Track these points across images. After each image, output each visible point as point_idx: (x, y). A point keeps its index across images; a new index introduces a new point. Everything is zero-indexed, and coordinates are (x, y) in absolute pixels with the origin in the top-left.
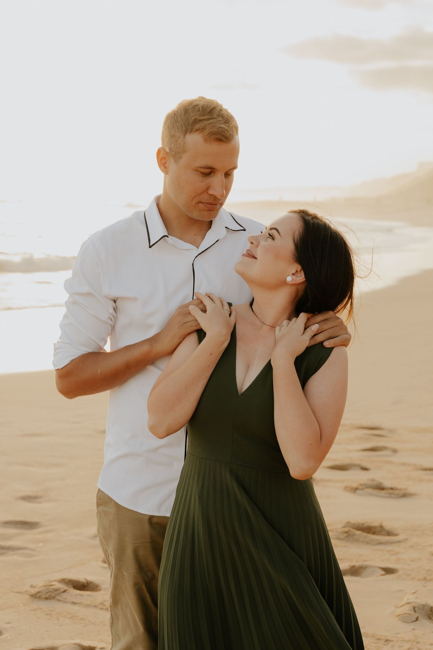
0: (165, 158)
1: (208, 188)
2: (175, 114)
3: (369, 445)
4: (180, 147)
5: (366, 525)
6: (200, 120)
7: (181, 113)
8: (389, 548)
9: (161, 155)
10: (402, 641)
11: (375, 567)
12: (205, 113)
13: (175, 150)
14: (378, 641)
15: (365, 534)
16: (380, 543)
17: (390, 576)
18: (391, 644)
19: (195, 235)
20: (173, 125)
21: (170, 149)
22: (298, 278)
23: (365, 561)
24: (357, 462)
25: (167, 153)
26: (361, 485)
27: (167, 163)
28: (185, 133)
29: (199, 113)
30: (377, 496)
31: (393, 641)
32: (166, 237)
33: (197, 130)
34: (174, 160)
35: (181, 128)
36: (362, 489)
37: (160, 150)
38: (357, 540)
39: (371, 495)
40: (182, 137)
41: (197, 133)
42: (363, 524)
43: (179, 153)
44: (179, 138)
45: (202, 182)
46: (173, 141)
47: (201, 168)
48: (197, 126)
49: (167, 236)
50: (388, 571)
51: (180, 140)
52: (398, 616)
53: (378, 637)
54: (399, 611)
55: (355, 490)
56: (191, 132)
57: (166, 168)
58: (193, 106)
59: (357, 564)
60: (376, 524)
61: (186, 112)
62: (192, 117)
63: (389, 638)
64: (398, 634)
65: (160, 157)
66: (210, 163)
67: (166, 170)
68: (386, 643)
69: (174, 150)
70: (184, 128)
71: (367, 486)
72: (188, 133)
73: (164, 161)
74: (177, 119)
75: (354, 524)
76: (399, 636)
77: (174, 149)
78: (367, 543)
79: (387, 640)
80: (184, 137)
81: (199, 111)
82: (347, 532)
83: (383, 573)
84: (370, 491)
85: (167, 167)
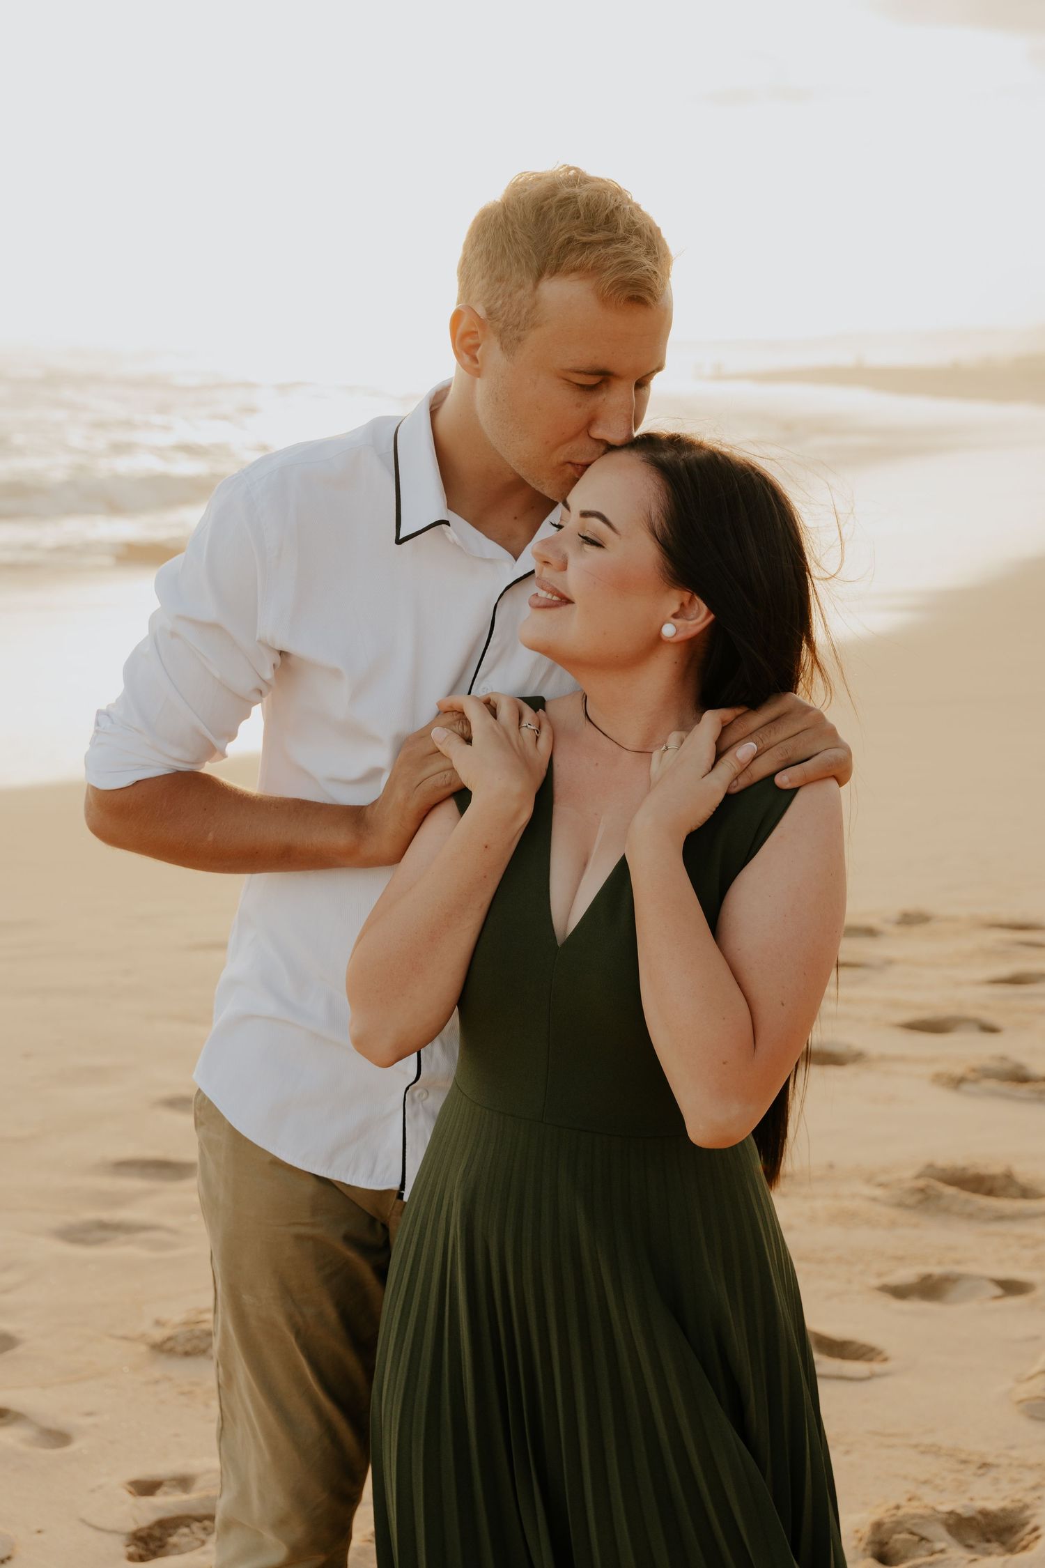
0: (476, 332)
1: (591, 422)
2: (506, 218)
3: (1005, 970)
4: (519, 312)
5: (972, 1171)
6: (585, 244)
7: (525, 216)
8: (1020, 1228)
9: (463, 326)
10: (1020, 1466)
11: (981, 1278)
12: (593, 223)
13: (503, 318)
14: (962, 1467)
15: (965, 1195)
16: (1001, 1217)
17: (1014, 1301)
18: (993, 1473)
19: (516, 518)
20: (504, 249)
21: (490, 313)
22: (691, 623)
23: (958, 1262)
24: (972, 1013)
25: (482, 323)
26: (974, 1070)
27: (480, 348)
28: (539, 276)
29: (577, 222)
30: (1008, 1097)
31: (998, 1466)
32: (444, 526)
33: (574, 270)
34: (501, 344)
35: (527, 263)
36: (975, 1081)
37: (461, 311)
38: (947, 1211)
39: (994, 1094)
40: (530, 286)
41: (573, 276)
42: (964, 1169)
43: (517, 326)
44: (521, 286)
45: (580, 406)
46: (500, 291)
47: (578, 372)
48: (573, 260)
49: (447, 523)
50: (1011, 1288)
51: (522, 292)
52: (1021, 1402)
53: (963, 1456)
54: (1024, 1391)
55: (957, 1082)
56: (555, 271)
57: (475, 359)
58: (560, 201)
59: (937, 1270)
60: (996, 1169)
61: (540, 215)
62: (561, 233)
63: (990, 1460)
64: (1012, 1448)
65: (460, 331)
66: (602, 362)
67: (476, 366)
68: (981, 1471)
69: (502, 316)
70: (535, 264)
71: (987, 1074)
72: (546, 276)
73: (470, 341)
74: (513, 232)
75: (943, 1170)
76: (1015, 1453)
77: (500, 313)
78: (971, 1216)
79: (984, 1465)
80: (536, 287)
81: (578, 218)
82: (922, 1190)
83: (998, 1291)
84: (992, 1084)
85: (479, 359)
